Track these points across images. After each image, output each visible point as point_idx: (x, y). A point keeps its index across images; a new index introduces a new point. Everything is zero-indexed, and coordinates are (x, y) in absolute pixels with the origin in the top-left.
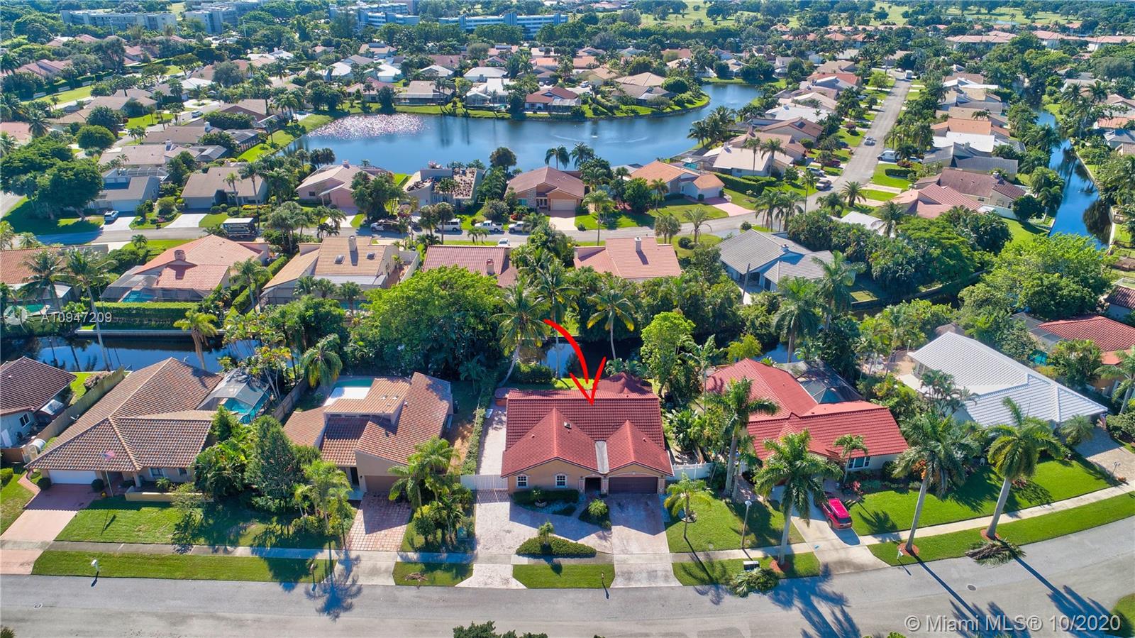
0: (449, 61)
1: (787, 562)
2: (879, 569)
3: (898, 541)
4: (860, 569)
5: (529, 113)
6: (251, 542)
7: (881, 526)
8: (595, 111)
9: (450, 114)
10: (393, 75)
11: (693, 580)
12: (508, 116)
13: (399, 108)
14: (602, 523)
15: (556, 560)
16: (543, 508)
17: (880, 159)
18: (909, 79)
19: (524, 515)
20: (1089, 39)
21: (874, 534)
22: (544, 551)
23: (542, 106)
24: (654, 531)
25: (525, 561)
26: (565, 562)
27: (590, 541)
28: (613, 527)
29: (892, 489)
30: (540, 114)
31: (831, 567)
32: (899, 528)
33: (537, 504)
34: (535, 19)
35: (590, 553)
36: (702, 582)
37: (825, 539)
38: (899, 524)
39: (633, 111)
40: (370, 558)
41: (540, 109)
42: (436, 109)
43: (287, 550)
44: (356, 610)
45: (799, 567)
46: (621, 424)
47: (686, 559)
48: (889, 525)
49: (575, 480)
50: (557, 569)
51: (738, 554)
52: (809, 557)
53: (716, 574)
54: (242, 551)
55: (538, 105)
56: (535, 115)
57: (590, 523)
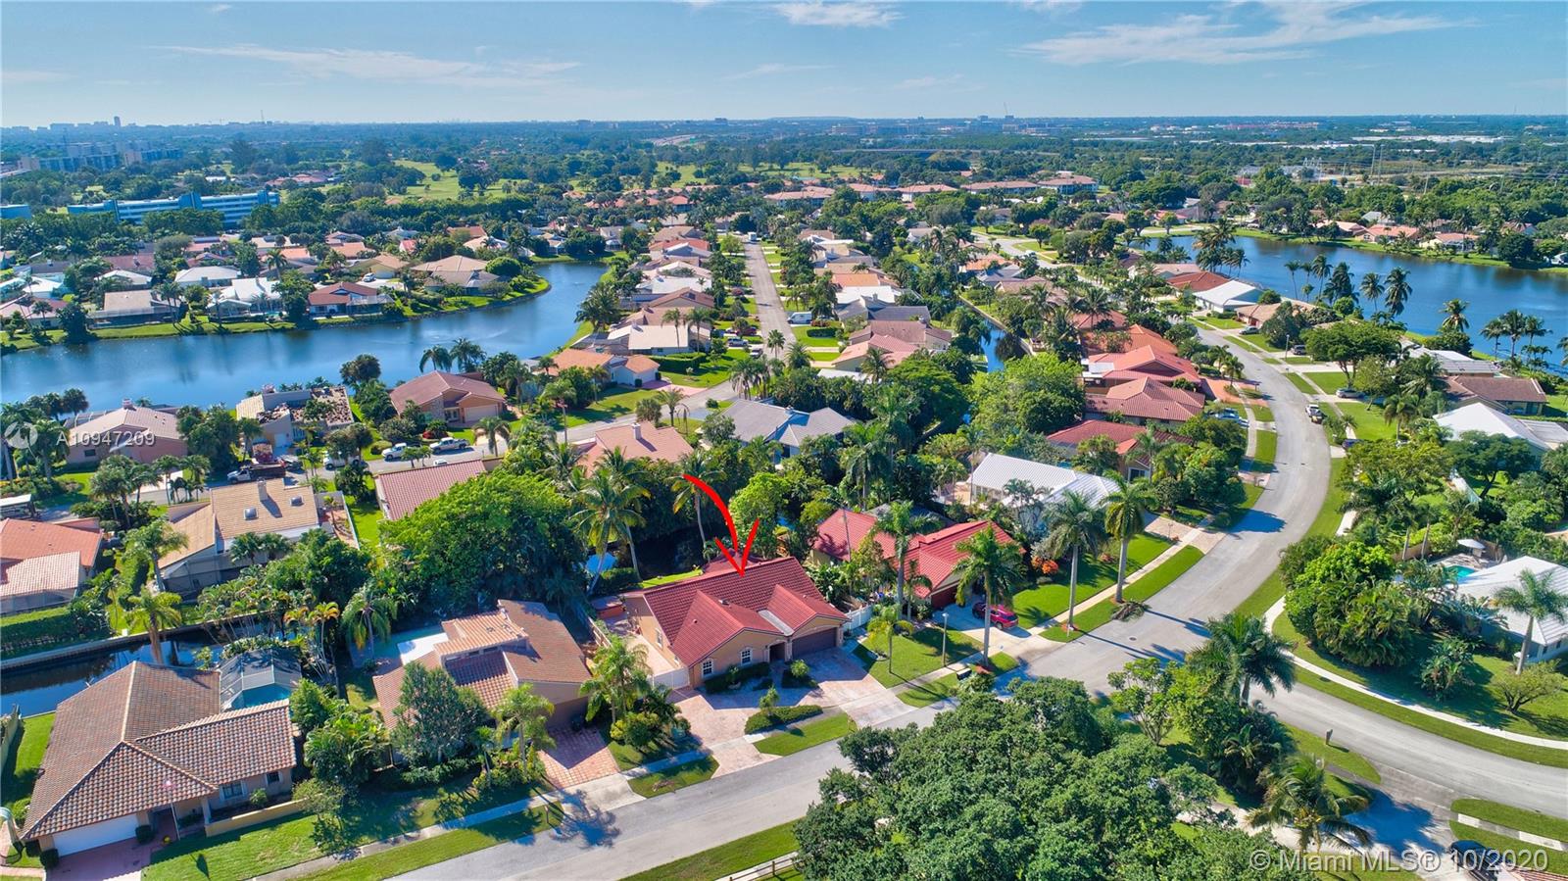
0: (133, 263)
1: (987, 664)
2: (1059, 648)
3: (1058, 625)
4: (1046, 652)
5: (321, 319)
6: (435, 820)
7: (1039, 618)
8: (414, 307)
9: (193, 333)
11: (924, 702)
12: (289, 325)
13: (100, 333)
14: (806, 684)
15: (791, 726)
16: (739, 689)
17: (790, 322)
18: (754, 241)
19: (726, 701)
20: (901, 190)
21: (1037, 625)
22: (775, 723)
23: (335, 308)
24: (860, 677)
25: (760, 737)
26: (799, 725)
27: (808, 701)
28: (823, 685)
29: (1025, 589)
30: (336, 318)
31: (1024, 658)
32: (1051, 614)
33: (731, 687)
34: (228, 200)
35: (816, 712)
36: (933, 700)
37: (1003, 640)
38: (1050, 612)
39: (465, 303)
40: (595, 787)
41: (333, 312)
42: (169, 328)
43: (489, 812)
44: (625, 833)
45: (1000, 664)
46: (772, 590)
47: (904, 689)
48: (1043, 615)
49: (759, 653)
50: (797, 732)
51: (945, 672)
52: (1000, 655)
53: (940, 691)
54: (430, 832)
55: (329, 308)
56: (330, 321)
57: (796, 687)
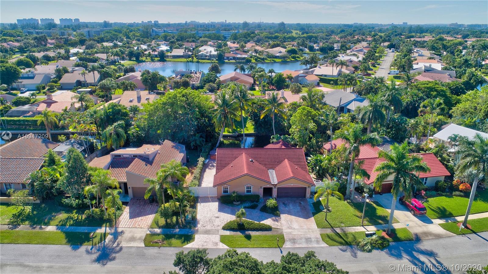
0: (191, 45)
1: (392, 233)
2: (449, 237)
3: (456, 222)
4: (438, 237)
5: (226, 61)
6: (58, 223)
7: (443, 214)
8: (256, 60)
10: (166, 49)
11: (335, 243)
12: (217, 62)
13: (167, 60)
14: (274, 212)
15: (247, 232)
16: (238, 205)
19: (227, 209)
21: (440, 218)
22: (241, 228)
24: (307, 217)
25: (228, 233)
26: (253, 233)
27: (268, 222)
28: (281, 215)
29: (443, 196)
30: (231, 61)
31: (420, 236)
32: (454, 215)
33: (235, 203)
34: (228, 33)
35: (269, 229)
36: (341, 244)
37: (411, 221)
38: (453, 213)
39: (273, 60)
40: (130, 232)
41: (231, 59)
42: (185, 60)
43: (79, 228)
45: (400, 235)
46: (282, 161)
47: (329, 231)
48: (448, 213)
49: (257, 189)
50: (248, 237)
51: (361, 229)
52: (404, 230)
53: (350, 240)
54: (51, 228)
56: (229, 61)
57: (267, 212)
